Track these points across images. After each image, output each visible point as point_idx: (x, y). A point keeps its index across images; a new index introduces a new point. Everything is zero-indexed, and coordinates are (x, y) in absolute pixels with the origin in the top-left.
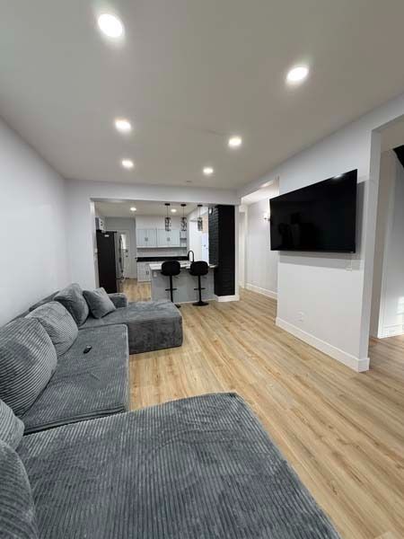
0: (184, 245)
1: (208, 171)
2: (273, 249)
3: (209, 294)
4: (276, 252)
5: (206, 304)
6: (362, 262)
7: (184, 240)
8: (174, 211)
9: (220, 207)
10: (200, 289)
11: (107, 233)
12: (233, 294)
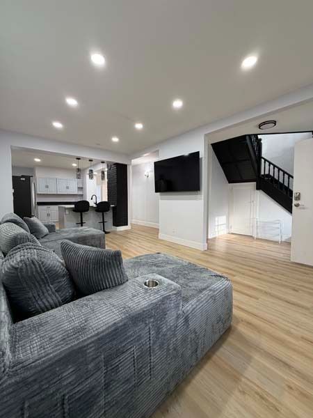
0: (80, 193)
1: (115, 140)
2: (156, 191)
3: (109, 226)
4: (158, 193)
5: (108, 233)
6: (203, 196)
7: (81, 189)
8: (74, 165)
9: (117, 165)
10: (103, 222)
11: (23, 176)
12: (127, 225)
